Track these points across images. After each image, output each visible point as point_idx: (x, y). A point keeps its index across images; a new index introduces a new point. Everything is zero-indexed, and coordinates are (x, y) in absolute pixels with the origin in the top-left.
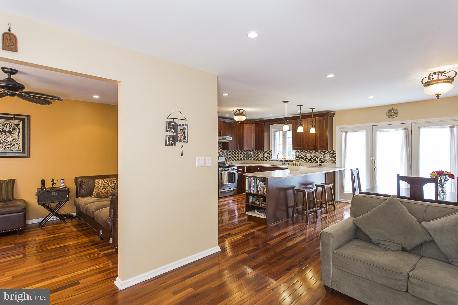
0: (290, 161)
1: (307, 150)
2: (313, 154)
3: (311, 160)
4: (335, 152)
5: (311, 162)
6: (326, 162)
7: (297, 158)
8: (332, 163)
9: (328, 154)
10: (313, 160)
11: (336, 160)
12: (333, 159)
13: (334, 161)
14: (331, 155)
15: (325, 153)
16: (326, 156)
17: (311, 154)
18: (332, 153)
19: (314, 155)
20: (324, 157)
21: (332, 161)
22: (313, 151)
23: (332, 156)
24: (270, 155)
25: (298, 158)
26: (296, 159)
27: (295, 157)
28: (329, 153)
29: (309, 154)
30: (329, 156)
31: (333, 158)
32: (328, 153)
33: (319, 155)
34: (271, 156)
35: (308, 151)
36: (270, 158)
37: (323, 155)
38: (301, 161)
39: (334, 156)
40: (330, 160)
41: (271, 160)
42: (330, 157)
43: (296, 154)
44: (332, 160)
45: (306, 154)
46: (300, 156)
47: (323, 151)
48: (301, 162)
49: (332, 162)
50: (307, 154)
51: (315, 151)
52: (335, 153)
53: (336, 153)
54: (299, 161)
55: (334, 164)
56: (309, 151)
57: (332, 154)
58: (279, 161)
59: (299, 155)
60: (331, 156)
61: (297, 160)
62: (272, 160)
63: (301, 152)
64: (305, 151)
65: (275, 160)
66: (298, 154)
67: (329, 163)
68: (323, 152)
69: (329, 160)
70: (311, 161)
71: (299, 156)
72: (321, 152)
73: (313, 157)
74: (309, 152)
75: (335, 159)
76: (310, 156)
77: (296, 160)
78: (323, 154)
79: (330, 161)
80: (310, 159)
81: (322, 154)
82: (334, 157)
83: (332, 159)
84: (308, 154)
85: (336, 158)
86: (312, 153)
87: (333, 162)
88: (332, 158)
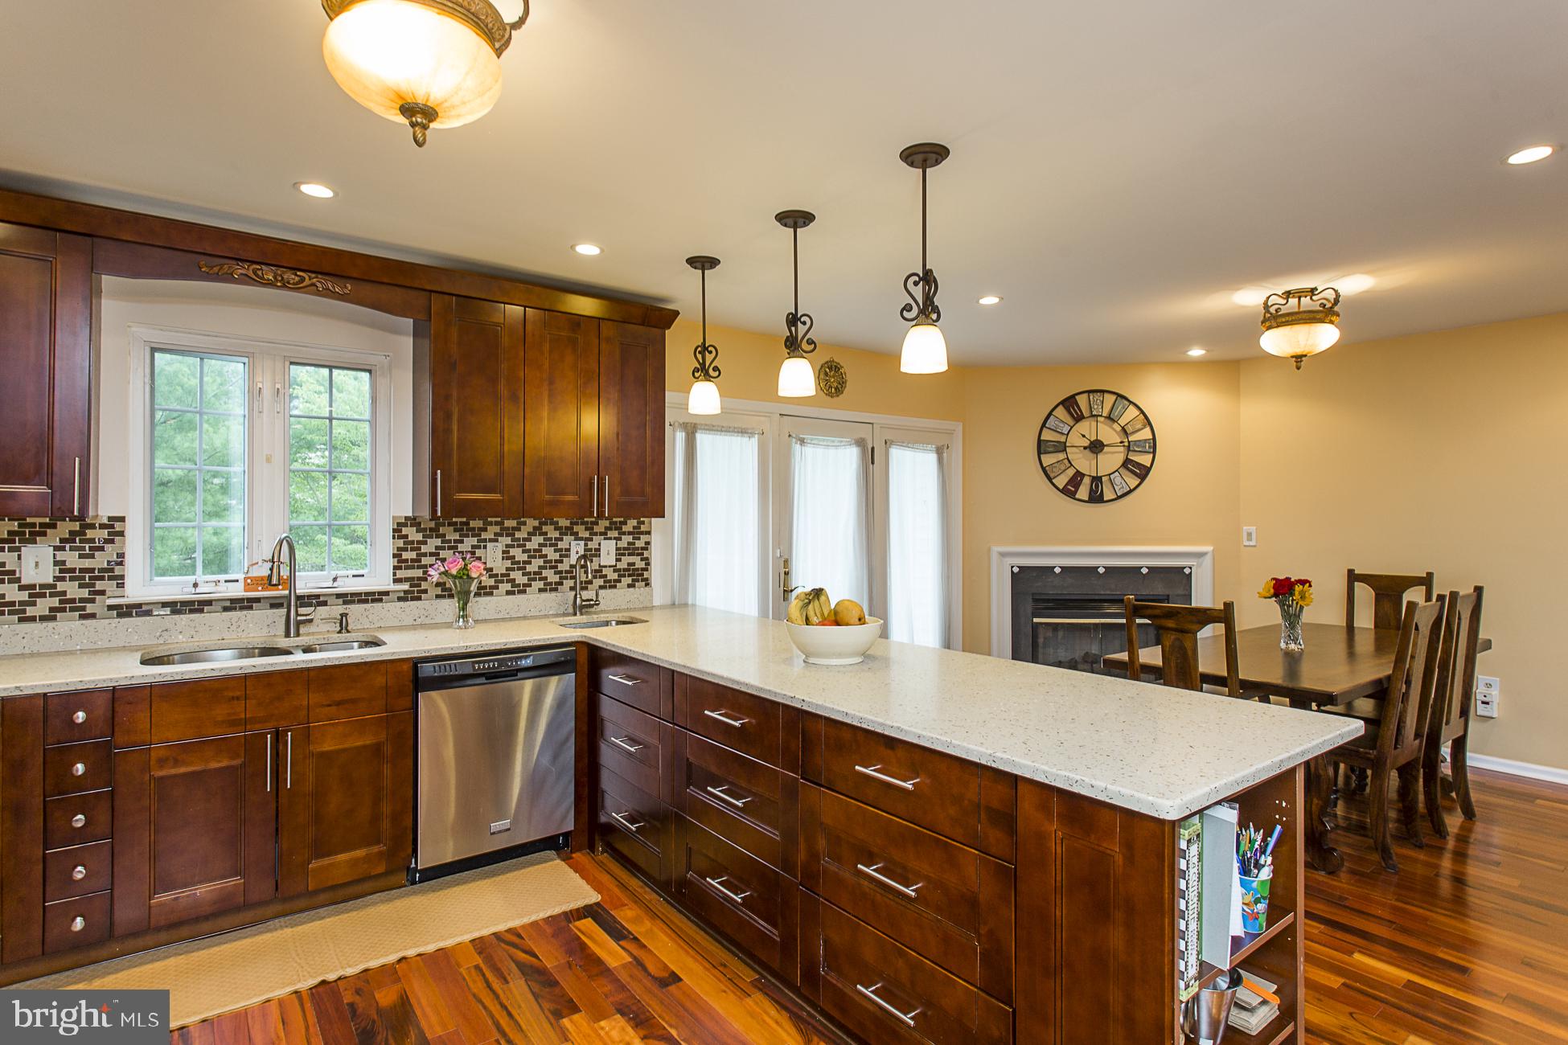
0: (338, 596)
1: (484, 518)
2: (524, 539)
3: (513, 575)
4: (643, 528)
5: (508, 593)
6: (541, 584)
7: (400, 574)
8: (629, 586)
9: (610, 539)
10: (525, 580)
11: (646, 570)
12: (634, 564)
13: (639, 575)
14: (623, 544)
15: (596, 534)
16: (599, 550)
17: (508, 540)
18: (630, 533)
19: (529, 545)
20: (590, 554)
21: (629, 576)
22: (524, 523)
23: (631, 550)
24: (100, 561)
25: (419, 573)
26: (396, 581)
27: (392, 562)
28: (615, 534)
29: (497, 541)
30: (617, 549)
31: (636, 559)
32: (610, 534)
33: (561, 545)
34: (114, 573)
35: (491, 524)
36: (99, 585)
37: (586, 545)
38: (439, 591)
39: (638, 549)
40: (619, 570)
41: (110, 608)
42: (620, 553)
43: (401, 543)
44: (628, 570)
45: (474, 541)
46: (432, 554)
47: (582, 524)
48: (438, 596)
49: (629, 580)
50: (485, 540)
51: (536, 523)
52: (642, 533)
53: (649, 533)
54: (425, 591)
55: (640, 590)
56: (497, 523)
57: (630, 538)
58: (217, 607)
59: (424, 549)
60: (625, 549)
61: (406, 586)
62: (125, 611)
63: (442, 530)
64: (472, 524)
65: (164, 605)
66: (416, 547)
67: (615, 587)
68: (586, 529)
69: (615, 571)
70: (508, 587)
71: (425, 555)
72: (576, 528)
73: (520, 556)
74: (497, 529)
75: (642, 565)
76: (506, 556)
77: (392, 587)
78: (587, 539)
79: (622, 574)
80: (502, 575)
81: (581, 539)
82: (638, 555)
83: (629, 564)
84: (491, 540)
85: (647, 559)
86: (518, 535)
87: (633, 580)
88: (632, 559)
